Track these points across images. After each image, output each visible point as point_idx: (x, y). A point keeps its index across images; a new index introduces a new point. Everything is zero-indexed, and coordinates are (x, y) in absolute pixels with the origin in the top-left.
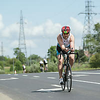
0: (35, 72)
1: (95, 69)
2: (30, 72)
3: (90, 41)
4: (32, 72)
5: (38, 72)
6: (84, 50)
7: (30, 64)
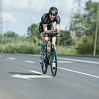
0: (11, 53)
1: (82, 55)
2: (4, 52)
3: (79, 22)
4: (7, 52)
5: (14, 53)
6: (71, 32)
7: (5, 42)
